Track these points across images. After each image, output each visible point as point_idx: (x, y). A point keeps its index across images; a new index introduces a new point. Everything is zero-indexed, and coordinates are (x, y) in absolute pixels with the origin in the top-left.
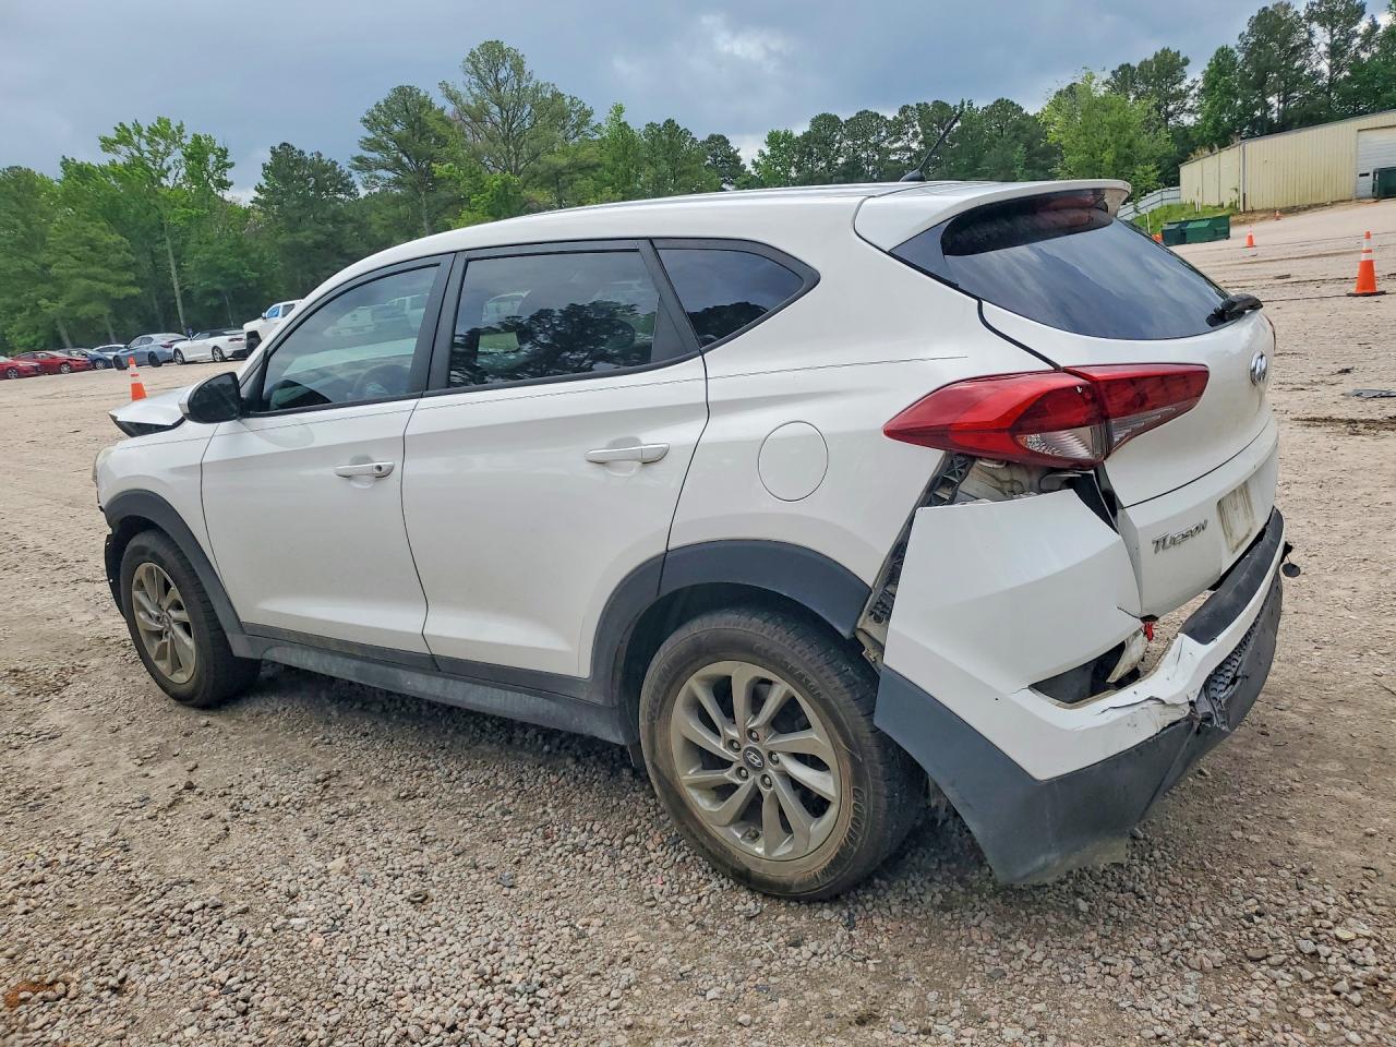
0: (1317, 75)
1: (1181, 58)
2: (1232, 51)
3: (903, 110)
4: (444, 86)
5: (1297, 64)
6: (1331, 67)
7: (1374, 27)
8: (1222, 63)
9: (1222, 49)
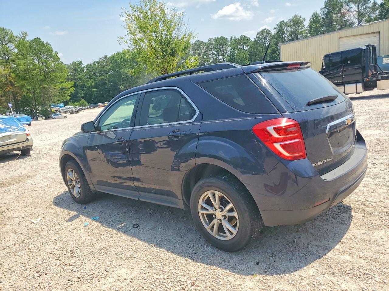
2: (319, 15)
3: (210, 40)
6: (358, 20)
8: (315, 19)
9: (315, 14)
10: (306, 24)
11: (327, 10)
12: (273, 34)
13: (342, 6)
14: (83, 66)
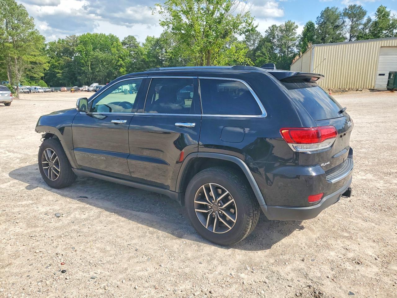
1: (295, 25)
2: (313, 24)
5: (338, 32)
6: (351, 35)
7: (369, 20)
8: (309, 28)
9: (310, 23)
12: (263, 37)
14: (46, 43)
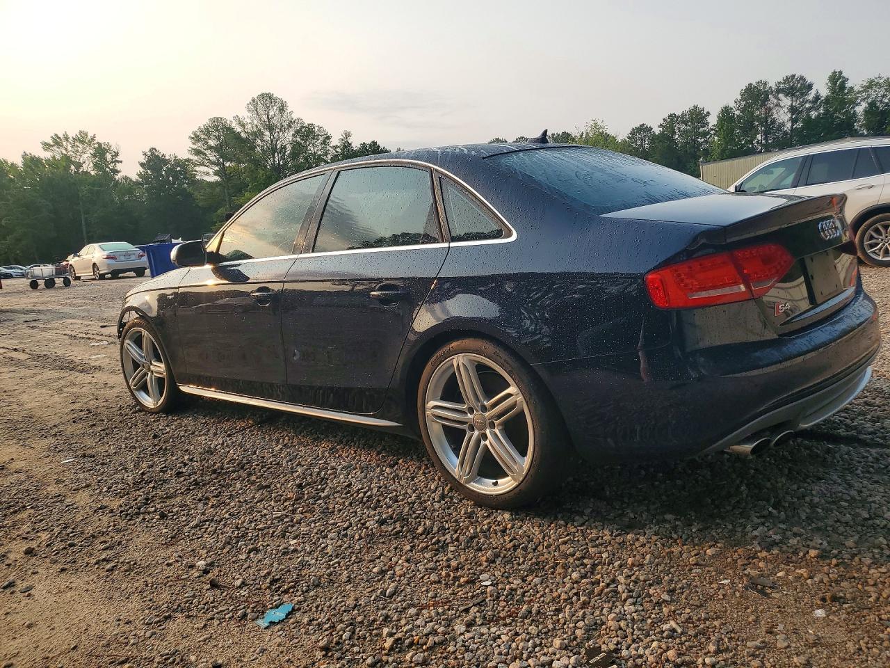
0: (783, 124)
1: (705, 112)
2: (732, 109)
4: (236, 118)
7: (817, 98)
8: (726, 114)
9: (726, 107)
10: (713, 121)
11: (743, 103)
12: (657, 134)
13: (767, 99)
